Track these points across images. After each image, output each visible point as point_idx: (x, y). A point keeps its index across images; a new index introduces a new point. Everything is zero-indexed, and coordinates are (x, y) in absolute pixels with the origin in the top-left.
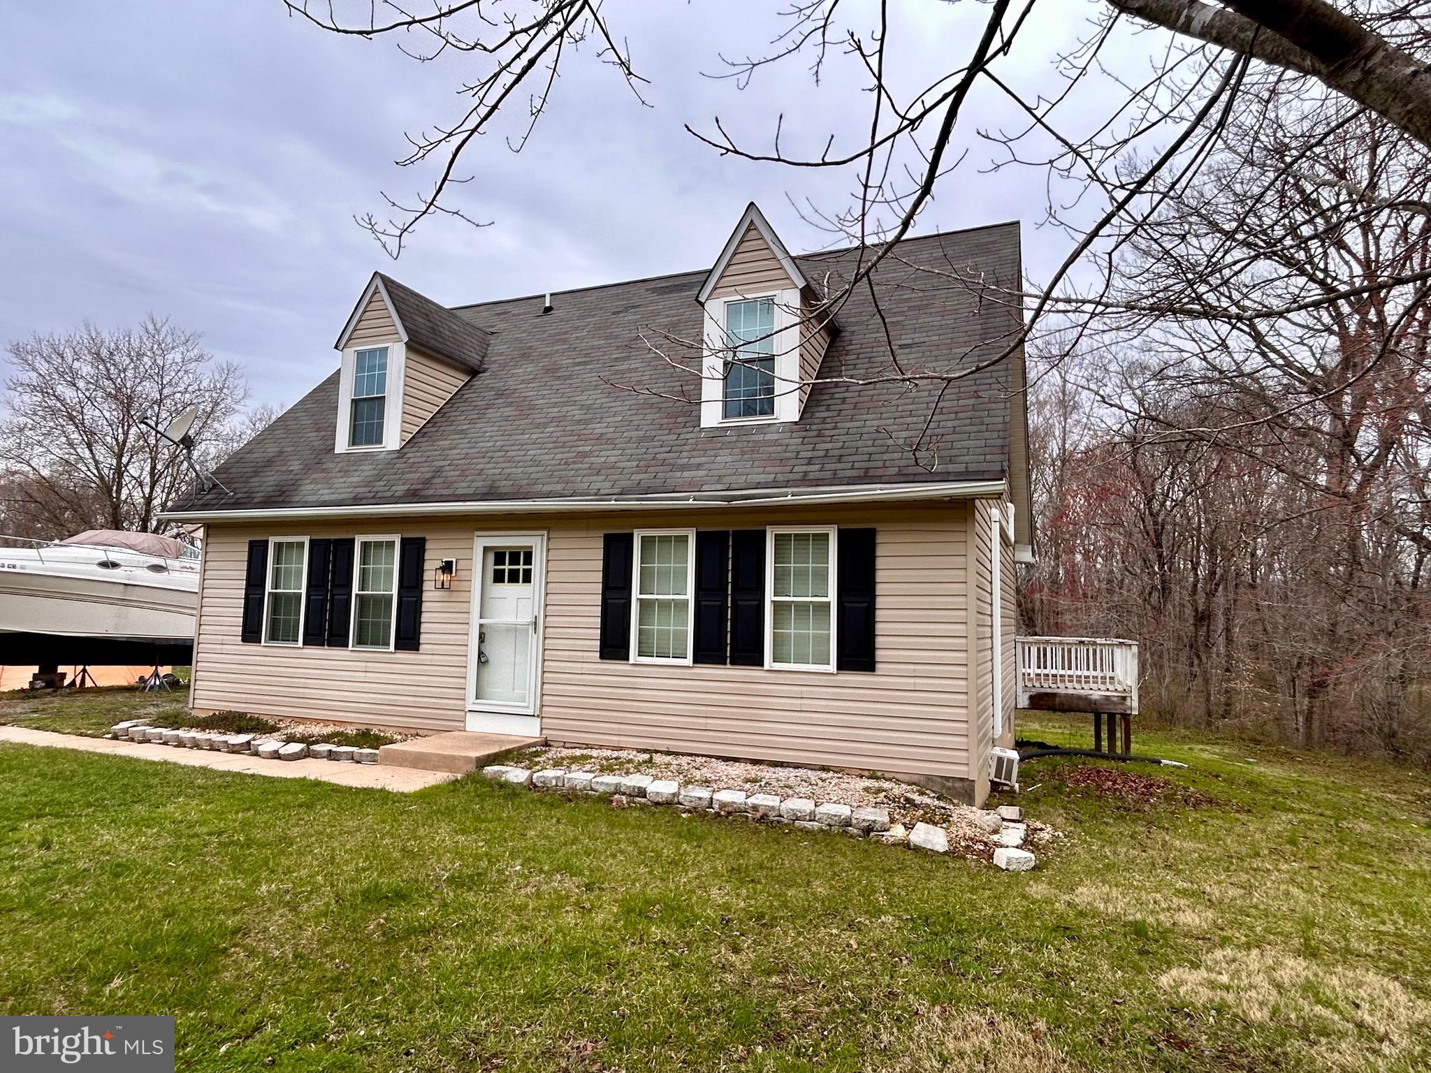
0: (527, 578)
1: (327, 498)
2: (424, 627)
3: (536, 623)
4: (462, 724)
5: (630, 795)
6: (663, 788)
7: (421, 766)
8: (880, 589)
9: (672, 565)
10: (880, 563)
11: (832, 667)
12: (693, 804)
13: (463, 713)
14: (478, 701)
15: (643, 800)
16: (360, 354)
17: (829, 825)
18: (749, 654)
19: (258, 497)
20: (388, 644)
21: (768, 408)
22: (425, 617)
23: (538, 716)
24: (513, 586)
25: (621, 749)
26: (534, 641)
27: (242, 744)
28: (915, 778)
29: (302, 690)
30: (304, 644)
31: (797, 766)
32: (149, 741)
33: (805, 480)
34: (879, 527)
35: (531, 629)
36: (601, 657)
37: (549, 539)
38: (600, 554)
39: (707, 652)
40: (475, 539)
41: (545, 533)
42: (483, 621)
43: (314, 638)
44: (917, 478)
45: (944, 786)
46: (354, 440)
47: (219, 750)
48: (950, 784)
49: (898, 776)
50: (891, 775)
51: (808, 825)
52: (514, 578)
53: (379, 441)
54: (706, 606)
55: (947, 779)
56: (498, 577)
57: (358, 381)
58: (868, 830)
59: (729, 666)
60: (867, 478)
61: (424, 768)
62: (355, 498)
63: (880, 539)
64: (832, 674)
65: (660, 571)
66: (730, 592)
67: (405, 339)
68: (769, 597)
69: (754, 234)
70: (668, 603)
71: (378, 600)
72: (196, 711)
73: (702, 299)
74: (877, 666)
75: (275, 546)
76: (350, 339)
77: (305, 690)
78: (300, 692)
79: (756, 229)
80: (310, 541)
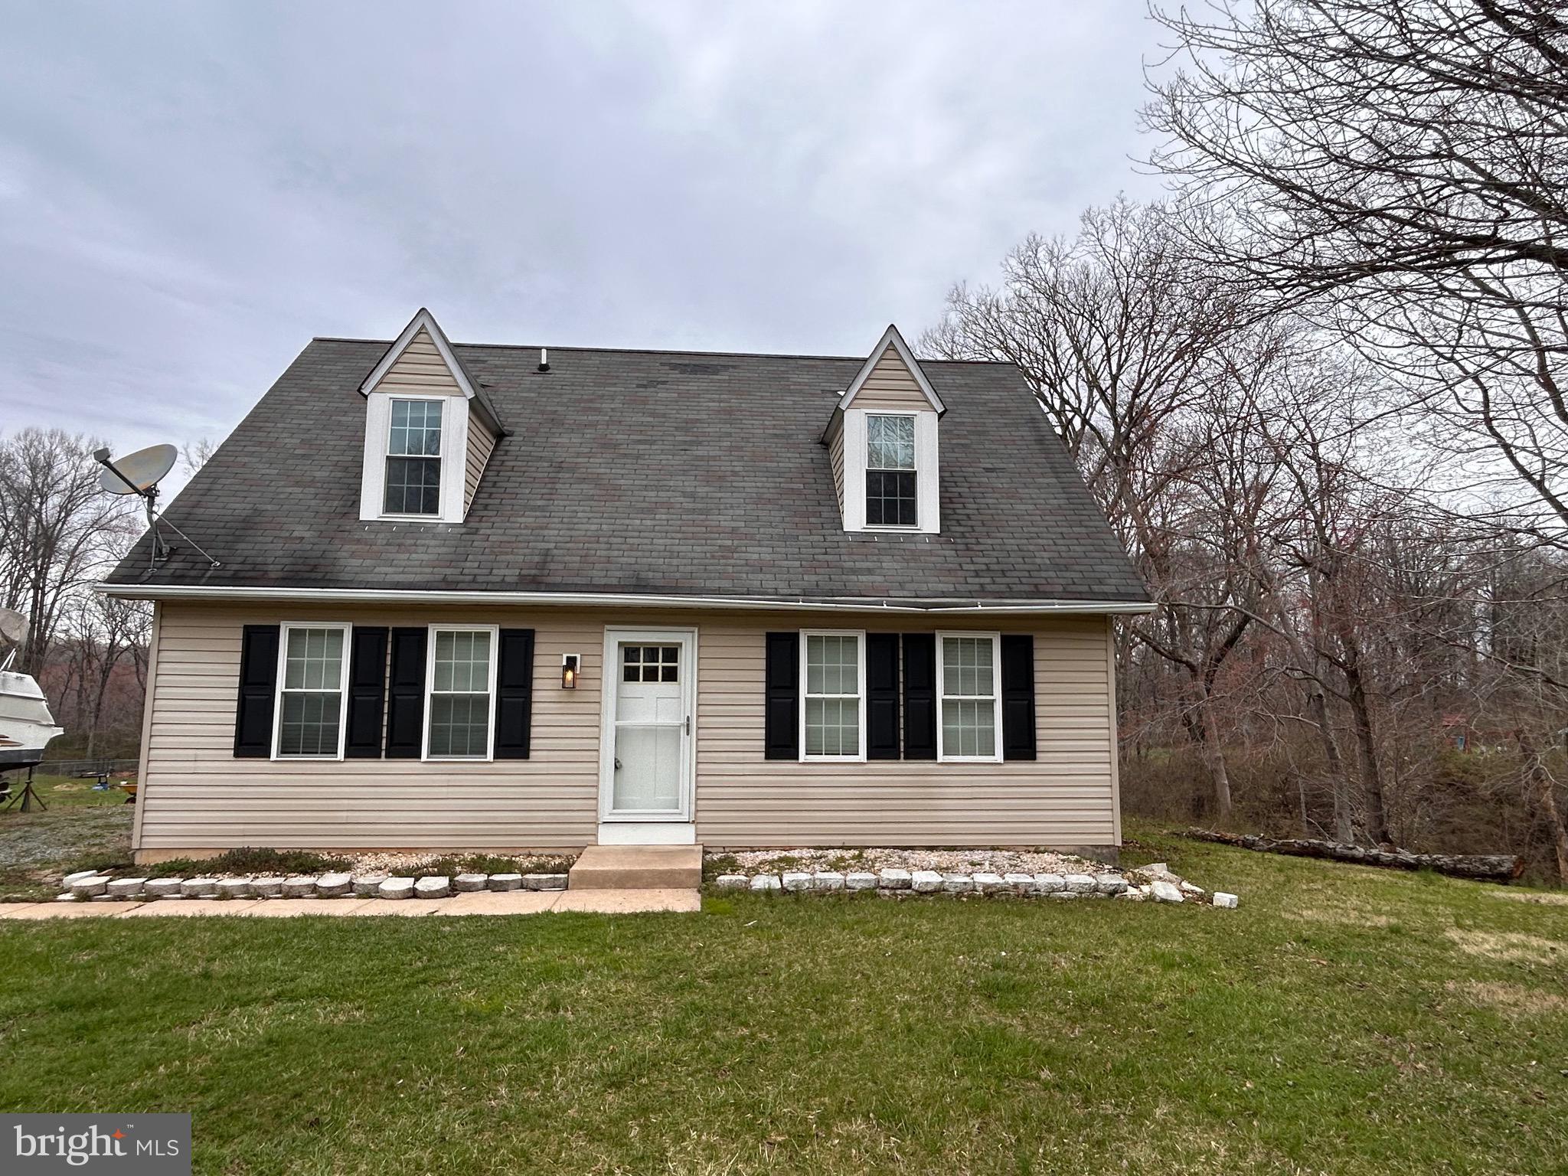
0: (671, 675)
1: (389, 578)
2: (534, 732)
3: (688, 725)
4: (592, 838)
5: (892, 888)
6: (923, 878)
7: (628, 885)
8: (1038, 688)
9: (841, 665)
10: (1037, 666)
11: (999, 755)
12: (958, 890)
13: (593, 826)
14: (615, 811)
15: (908, 892)
16: (395, 401)
17: (1080, 893)
18: (923, 747)
19: (274, 572)
20: (484, 752)
21: (910, 517)
22: (535, 720)
23: (693, 822)
24: (650, 685)
26: (688, 745)
27: (342, 886)
28: (1072, 849)
30: (347, 757)
33: (983, 592)
34: (1036, 635)
35: (683, 731)
36: (767, 757)
37: (699, 636)
38: (763, 653)
39: (881, 748)
40: (606, 633)
41: (696, 630)
42: (620, 723)
43: (362, 746)
44: (1084, 596)
45: (1094, 853)
46: (393, 502)
47: (300, 897)
48: (1099, 851)
50: (1051, 849)
51: (1064, 894)
52: (651, 675)
53: (435, 511)
54: (877, 704)
55: (1097, 847)
56: (630, 675)
57: (396, 437)
58: (1112, 894)
59: (902, 760)
60: (1037, 593)
62: (444, 580)
63: (1036, 644)
64: (1000, 764)
65: (829, 672)
66: (901, 691)
67: (471, 395)
68: (940, 695)
69: (891, 354)
70: (836, 701)
71: (462, 702)
72: (145, 853)
73: (843, 407)
74: (1038, 755)
75: (293, 633)
76: (380, 382)
77: (349, 814)
78: (342, 817)
79: (895, 350)
80: (354, 629)
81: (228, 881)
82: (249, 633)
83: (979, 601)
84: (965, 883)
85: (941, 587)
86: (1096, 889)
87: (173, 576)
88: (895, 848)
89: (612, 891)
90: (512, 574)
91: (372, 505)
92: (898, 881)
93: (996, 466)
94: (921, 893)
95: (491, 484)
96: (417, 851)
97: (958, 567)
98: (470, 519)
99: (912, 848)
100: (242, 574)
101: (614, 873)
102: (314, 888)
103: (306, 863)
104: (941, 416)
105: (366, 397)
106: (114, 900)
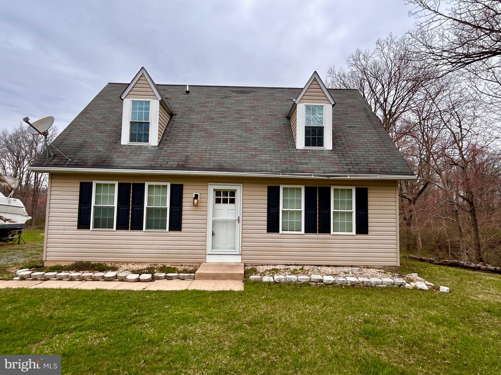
0: (233, 201)
1: (131, 165)
2: (183, 221)
3: (239, 220)
4: (204, 260)
5: (316, 282)
6: (328, 279)
7: (217, 279)
8: (369, 207)
9: (295, 198)
10: (369, 199)
11: (354, 232)
12: (341, 283)
13: (205, 255)
14: (212, 250)
15: (322, 283)
16: (133, 102)
17: (388, 285)
18: (325, 229)
19: (90, 162)
20: (166, 228)
21: (321, 143)
22: (184, 217)
23: (241, 255)
24: (225, 205)
25: (276, 265)
26: (239, 226)
27: (113, 277)
28: (381, 267)
29: (116, 250)
30: (116, 229)
31: (343, 266)
32: (48, 279)
33: (349, 171)
34: (369, 188)
35: (237, 222)
36: (268, 232)
37: (243, 187)
38: (266, 193)
39: (310, 229)
40: (209, 186)
41: (242, 185)
42: (214, 219)
43: (122, 225)
44: (388, 173)
45: (389, 269)
46: (133, 138)
47: (98, 280)
48: (391, 268)
49: (375, 267)
50: (373, 267)
51: (382, 286)
52: (225, 201)
53: (147, 141)
54: (308, 213)
55: (390, 266)
56: (218, 201)
57: (133, 114)
58: (400, 286)
59: (318, 233)
60: (370, 172)
61: (219, 279)
62: (150, 166)
63: (369, 191)
64: (354, 235)
65: (290, 200)
66: (318, 208)
67: (160, 99)
68: (332, 210)
69: (315, 83)
70: (293, 211)
71: (157, 210)
72: (47, 262)
73: (296, 103)
74: (369, 232)
75: (97, 185)
76: (128, 95)
77: (118, 250)
78: (115, 251)
79: (316, 81)
80: (119, 183)
81: (74, 274)
82: (82, 185)
83: (348, 175)
84: (344, 281)
85: (334, 169)
86: (394, 284)
87: (54, 164)
88: (315, 265)
89: (211, 281)
90: (175, 164)
91: (125, 139)
92: (318, 279)
93: (352, 125)
94: (327, 284)
95: (168, 132)
96: (141, 263)
97: (340, 162)
98: (160, 144)
99: (321, 266)
100: (78, 164)
101: (212, 274)
102: (103, 277)
103: (101, 268)
104: (333, 106)
105: (123, 100)
106: (33, 280)
